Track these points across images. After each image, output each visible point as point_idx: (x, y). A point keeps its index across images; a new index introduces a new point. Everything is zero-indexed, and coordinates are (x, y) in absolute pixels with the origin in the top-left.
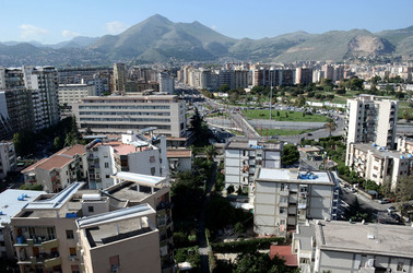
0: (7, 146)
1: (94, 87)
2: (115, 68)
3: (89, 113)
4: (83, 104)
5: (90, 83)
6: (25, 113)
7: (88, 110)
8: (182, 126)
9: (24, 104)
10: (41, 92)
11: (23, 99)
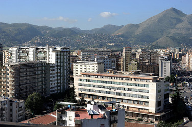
0: (19, 103)
1: (103, 65)
2: (124, 51)
3: (85, 85)
4: (82, 77)
5: (101, 62)
6: (42, 81)
7: (85, 82)
8: (158, 103)
9: (43, 73)
10: (57, 66)
11: (42, 70)
